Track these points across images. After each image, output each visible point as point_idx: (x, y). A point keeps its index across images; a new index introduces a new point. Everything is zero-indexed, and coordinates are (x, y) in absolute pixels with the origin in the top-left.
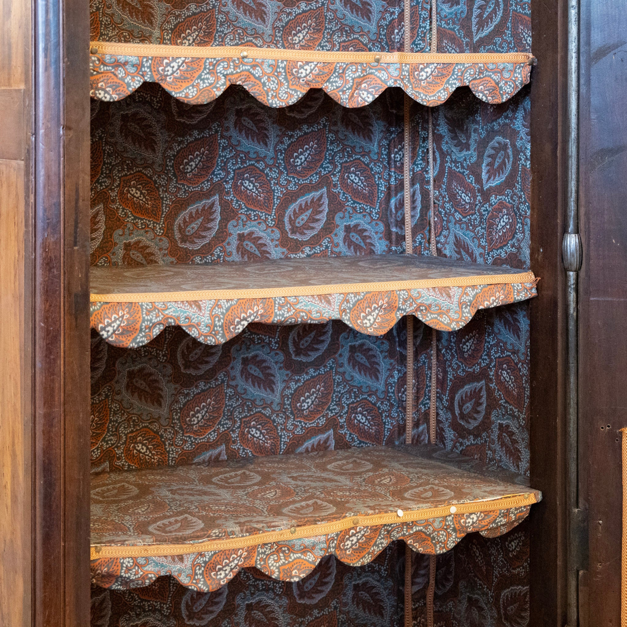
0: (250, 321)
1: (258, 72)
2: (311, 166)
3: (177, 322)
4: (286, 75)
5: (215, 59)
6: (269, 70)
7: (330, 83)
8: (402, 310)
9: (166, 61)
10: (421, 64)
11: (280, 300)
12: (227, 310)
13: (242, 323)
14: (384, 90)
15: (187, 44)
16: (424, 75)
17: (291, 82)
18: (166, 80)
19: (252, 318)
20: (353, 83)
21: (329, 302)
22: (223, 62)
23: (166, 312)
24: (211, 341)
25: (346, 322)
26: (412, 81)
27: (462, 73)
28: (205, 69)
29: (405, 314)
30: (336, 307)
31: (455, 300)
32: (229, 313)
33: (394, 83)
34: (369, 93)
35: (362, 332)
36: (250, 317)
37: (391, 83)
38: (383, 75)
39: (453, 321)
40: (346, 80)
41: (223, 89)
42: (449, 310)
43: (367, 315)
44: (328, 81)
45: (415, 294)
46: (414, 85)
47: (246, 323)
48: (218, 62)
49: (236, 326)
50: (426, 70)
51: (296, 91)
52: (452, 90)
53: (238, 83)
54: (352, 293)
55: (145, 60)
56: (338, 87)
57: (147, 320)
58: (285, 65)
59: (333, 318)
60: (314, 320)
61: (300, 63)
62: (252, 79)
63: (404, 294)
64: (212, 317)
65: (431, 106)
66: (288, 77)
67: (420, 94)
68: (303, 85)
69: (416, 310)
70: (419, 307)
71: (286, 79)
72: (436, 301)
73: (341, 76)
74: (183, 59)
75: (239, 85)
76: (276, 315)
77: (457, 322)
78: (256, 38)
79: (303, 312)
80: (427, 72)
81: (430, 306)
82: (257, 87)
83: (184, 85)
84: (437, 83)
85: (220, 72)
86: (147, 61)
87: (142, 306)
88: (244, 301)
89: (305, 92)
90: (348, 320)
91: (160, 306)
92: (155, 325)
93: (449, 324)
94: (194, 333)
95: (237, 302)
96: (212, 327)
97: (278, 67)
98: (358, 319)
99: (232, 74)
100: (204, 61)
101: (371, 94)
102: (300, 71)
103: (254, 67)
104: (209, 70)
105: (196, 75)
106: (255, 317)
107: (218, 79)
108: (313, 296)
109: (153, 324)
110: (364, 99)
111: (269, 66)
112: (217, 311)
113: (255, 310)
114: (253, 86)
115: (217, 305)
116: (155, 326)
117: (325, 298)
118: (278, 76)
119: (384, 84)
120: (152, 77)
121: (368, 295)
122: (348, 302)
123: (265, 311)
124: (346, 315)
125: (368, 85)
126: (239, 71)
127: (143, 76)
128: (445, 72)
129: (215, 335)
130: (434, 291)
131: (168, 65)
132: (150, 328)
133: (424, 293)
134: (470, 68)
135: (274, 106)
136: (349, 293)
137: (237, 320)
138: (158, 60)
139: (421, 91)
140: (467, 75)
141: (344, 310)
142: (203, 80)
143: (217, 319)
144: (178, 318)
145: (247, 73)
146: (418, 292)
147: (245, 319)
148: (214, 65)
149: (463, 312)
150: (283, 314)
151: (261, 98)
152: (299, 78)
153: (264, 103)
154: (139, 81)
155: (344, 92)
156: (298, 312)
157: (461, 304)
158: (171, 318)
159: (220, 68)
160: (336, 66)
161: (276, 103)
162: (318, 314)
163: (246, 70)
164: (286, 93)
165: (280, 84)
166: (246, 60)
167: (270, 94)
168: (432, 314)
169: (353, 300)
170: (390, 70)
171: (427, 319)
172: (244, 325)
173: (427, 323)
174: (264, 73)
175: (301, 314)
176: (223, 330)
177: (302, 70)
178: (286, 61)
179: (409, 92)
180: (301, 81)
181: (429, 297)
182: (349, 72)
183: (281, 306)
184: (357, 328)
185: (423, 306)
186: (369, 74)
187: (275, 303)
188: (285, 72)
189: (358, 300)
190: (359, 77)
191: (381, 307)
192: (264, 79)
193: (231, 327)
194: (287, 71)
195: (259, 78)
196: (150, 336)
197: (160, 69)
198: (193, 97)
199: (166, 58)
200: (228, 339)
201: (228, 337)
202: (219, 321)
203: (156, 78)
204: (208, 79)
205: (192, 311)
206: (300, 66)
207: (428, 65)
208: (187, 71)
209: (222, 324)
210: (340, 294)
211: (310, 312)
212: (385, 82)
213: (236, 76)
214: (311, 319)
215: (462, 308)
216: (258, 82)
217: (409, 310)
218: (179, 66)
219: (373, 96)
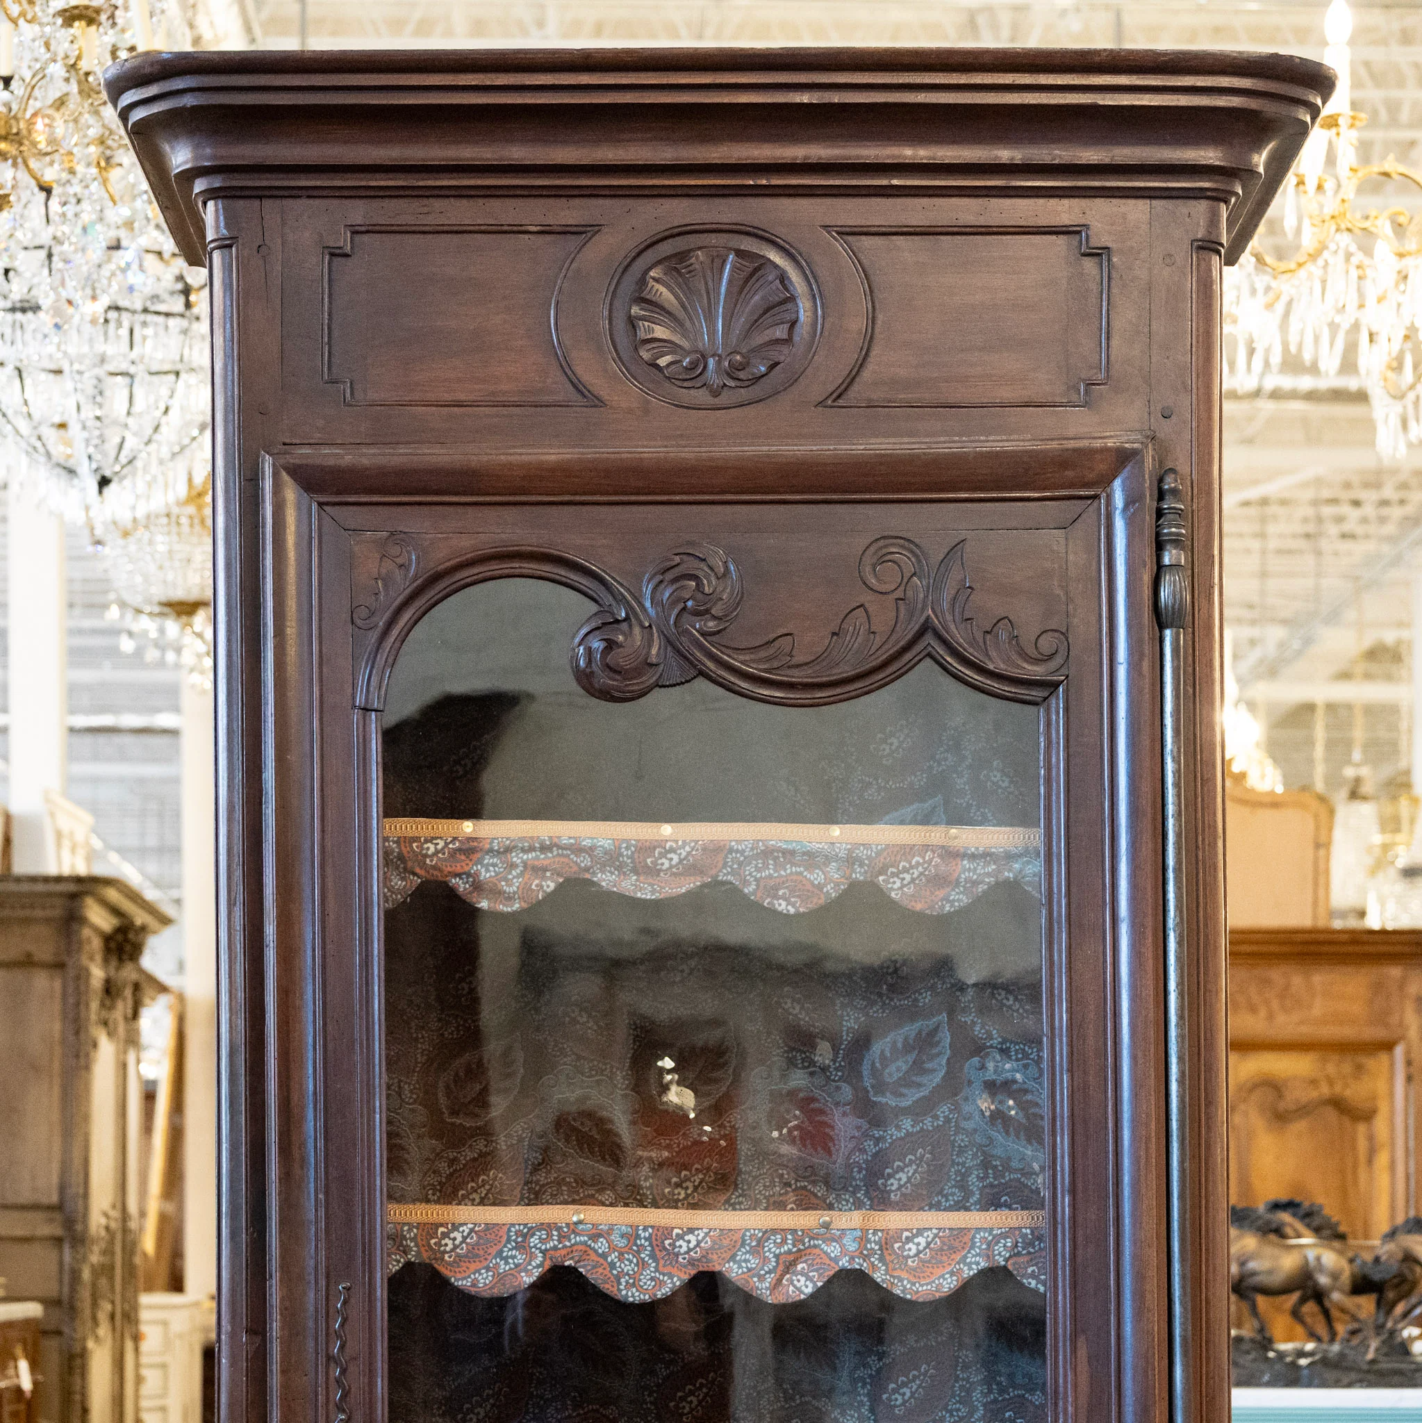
1: (601, 1245)
2: (923, 1407)
4: (653, 1250)
5: (525, 1225)
6: (622, 1243)
7: (735, 1262)
9: (441, 1230)
10: (907, 1230)
14: (832, 1273)
15: (478, 1200)
16: (912, 1249)
17: (662, 1262)
18: (443, 1259)
20: (777, 1262)
22: (540, 1230)
26: (888, 1258)
27: (989, 1245)
28: (509, 1241)
33: (849, 1262)
34: (808, 1278)
37: (844, 1263)
38: (833, 1249)
40: (765, 1257)
41: (536, 1273)
44: (733, 1258)
46: (891, 1266)
48: (531, 1231)
50: (916, 1240)
51: (671, 1277)
52: (968, 1273)
53: (567, 1264)
55: (406, 1228)
56: (749, 1270)
58: (651, 1235)
61: (676, 1231)
62: (593, 1256)
65: (921, 1300)
66: (658, 1253)
67: (901, 1280)
68: (685, 1266)
71: (652, 1256)
73: (758, 1249)
74: (470, 1226)
75: (569, 1267)
78: (814, 1183)
80: (918, 1244)
82: (600, 1270)
83: (473, 1267)
84: (941, 1262)
85: (535, 1246)
86: (410, 1230)
89: (686, 1277)
97: (638, 1237)
99: (555, 1248)
100: (506, 1228)
101: (812, 1281)
102: (678, 1244)
103: (595, 1237)
104: (517, 1243)
105: (493, 1251)
107: (532, 1257)
110: (799, 1289)
111: (622, 1236)
114: (594, 1267)
118: (638, 1252)
119: (833, 1264)
120: (418, 1253)
125: (809, 1266)
126: (568, 1244)
127: (405, 1252)
128: (956, 1244)
131: (445, 1235)
134: (1004, 1236)
135: (631, 1299)
138: (430, 1229)
139: (904, 1275)
140: (999, 1248)
142: (506, 1259)
145: (582, 1248)
148: (525, 1236)
151: (608, 1288)
152: (677, 1255)
153: (612, 1295)
154: (398, 1261)
155: (762, 1278)
159: (534, 1240)
160: (744, 1235)
161: (633, 1296)
163: (581, 1243)
164: (652, 1279)
165: (642, 1264)
166: (581, 1227)
167: (623, 1280)
170: (844, 1241)
174: (612, 1248)
177: (681, 1242)
178: (652, 1227)
179: (878, 1276)
180: (680, 1259)
182: (769, 1245)
186: (809, 1247)
188: (651, 1245)
190: (789, 1252)
192: (613, 1257)
194: (655, 1243)
195: (604, 1256)
197: (433, 1241)
198: (485, 1284)
199: (442, 1225)
203: (425, 1256)
204: (514, 1257)
206: (677, 1235)
207: (920, 1232)
208: (477, 1244)
212: (836, 1260)
213: (564, 1252)
216: (602, 1261)
218: (465, 1238)
219: (814, 1283)
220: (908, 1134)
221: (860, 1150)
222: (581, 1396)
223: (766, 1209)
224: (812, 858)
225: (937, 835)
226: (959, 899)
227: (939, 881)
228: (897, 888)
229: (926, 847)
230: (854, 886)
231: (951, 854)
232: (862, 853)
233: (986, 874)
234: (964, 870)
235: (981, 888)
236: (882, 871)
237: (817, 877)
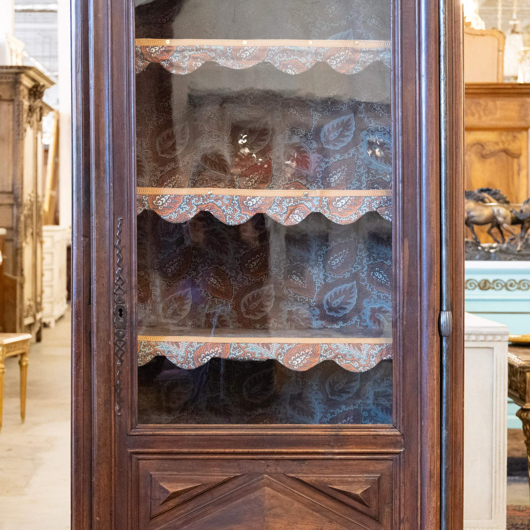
0: (212, 356)
1: (219, 203)
2: (344, 266)
3: (163, 354)
4: (239, 205)
5: (190, 195)
6: (227, 202)
7: (271, 209)
8: (324, 356)
9: (158, 197)
10: (338, 197)
11: (235, 345)
12: (197, 349)
13: (207, 357)
14: (308, 214)
15: (171, 186)
16: (340, 204)
17: (242, 210)
18: (158, 209)
19: (214, 354)
20: (287, 210)
21: (269, 348)
22: (195, 197)
23: (156, 347)
24: (185, 367)
25: (280, 361)
26: (331, 208)
27: (370, 203)
28: (183, 202)
29: (326, 359)
30: (274, 352)
31: (365, 352)
32: (198, 350)
33: (315, 209)
34: (299, 216)
35: (290, 368)
36: (212, 354)
37: (313, 210)
38: (309, 205)
39: (361, 366)
40: (283, 208)
41: (194, 214)
42: (359, 359)
43: (296, 358)
44: (270, 208)
45: (334, 347)
46: (332, 211)
47: (210, 358)
48: (192, 198)
49: (202, 359)
50: (341, 201)
51: (246, 215)
52: (362, 214)
53: (206, 210)
54: (287, 344)
55: (144, 197)
56: (276, 213)
57: (143, 351)
58: (238, 199)
59: (270, 358)
60: (256, 358)
61: (248, 198)
62: (216, 207)
63: (326, 347)
64: (186, 352)
65: (343, 224)
66: (241, 206)
67: (335, 216)
68: (252, 211)
69: (335, 357)
70: (337, 355)
71: (239, 207)
72: (350, 352)
73: (280, 205)
74: (169, 196)
75: (207, 212)
76: (230, 354)
77: (364, 367)
78: (302, 179)
79: (249, 353)
80: (342, 203)
81: (345, 355)
82: (219, 213)
83: (170, 211)
84: (351, 210)
85: (193, 204)
86: (145, 197)
87: (141, 342)
88: (209, 344)
89: (252, 215)
90: (281, 360)
91: (153, 344)
92: (148, 354)
93: (357, 368)
94: (174, 361)
95: (204, 344)
96: (186, 358)
97: (233, 200)
98: (289, 360)
99: (201, 204)
100: (182, 197)
101: (301, 217)
102: (249, 202)
103: (217, 200)
104: (187, 202)
105: (178, 205)
106: (216, 354)
107: (192, 208)
108: (258, 344)
109: (147, 353)
110: (296, 220)
111: (227, 199)
112: (190, 349)
113: (216, 350)
114: (217, 211)
115: (191, 345)
116: (148, 356)
117: (267, 346)
118: (233, 206)
119: (309, 210)
120: (149, 206)
121: (298, 346)
122: (283, 349)
123: (223, 351)
124: (281, 357)
125: (300, 211)
126: (206, 203)
127: (144, 206)
128: (357, 202)
129: (189, 363)
130: (349, 346)
131: (159, 199)
132: (145, 356)
133: (341, 346)
134: (376, 199)
135: (231, 224)
136: (284, 344)
137: (203, 355)
138: (153, 197)
139: (337, 214)
140: (374, 204)
141: (280, 354)
142: (182, 208)
143: (189, 354)
144: (164, 351)
145: (212, 204)
146: (337, 346)
147: (208, 355)
148: (190, 200)
149: (370, 361)
150: (235, 354)
151: (221, 219)
152: (248, 207)
153: (223, 222)
154: (141, 209)
155: (281, 216)
156: (245, 353)
157: (368, 355)
158: (159, 351)
159: (193, 201)
160: (275, 199)
161: (231, 223)
162: (260, 355)
163: (211, 202)
164: (239, 216)
165: (235, 210)
166: (211, 196)
167: (227, 217)
168: (347, 360)
169: (287, 347)
170: (313, 201)
171: (342, 363)
172: (208, 359)
173: (342, 366)
174: (223, 204)
175: (248, 354)
176: (193, 360)
177: (250, 202)
178: (239, 196)
179: (326, 215)
180: (250, 208)
181: (344, 350)
182: (284, 203)
183: (235, 349)
184: (286, 366)
185: (340, 355)
186: (300, 203)
187: (231, 347)
188: (238, 203)
189: (290, 348)
190: (292, 206)
191: (307, 353)
192: (224, 208)
193: (199, 359)
194: (240, 202)
195: (220, 207)
196: (145, 361)
197: (154, 202)
198: (175, 218)
199: (158, 195)
200: (197, 366)
201: (197, 365)
202: (191, 355)
203: (151, 207)
204: (185, 208)
205: (173, 348)
206: (249, 199)
207: (343, 198)
208: (171, 203)
209: (193, 357)
210: (278, 343)
211: (254, 353)
212: (310, 209)
213: (204, 206)
214: (255, 358)
215: (370, 358)
216: (219, 209)
217: (329, 357)
218: (166, 200)
219: (302, 218)
220: (338, 160)
221: (319, 167)
222: (211, 262)
223: (283, 189)
224: (301, 53)
225: (350, 43)
226: (359, 68)
227: (351, 61)
228: (334, 64)
229: (346, 48)
230: (318, 64)
231: (355, 51)
232: (321, 51)
233: (369, 59)
234: (361, 57)
235: (368, 64)
236: (329, 58)
237: (303, 60)
